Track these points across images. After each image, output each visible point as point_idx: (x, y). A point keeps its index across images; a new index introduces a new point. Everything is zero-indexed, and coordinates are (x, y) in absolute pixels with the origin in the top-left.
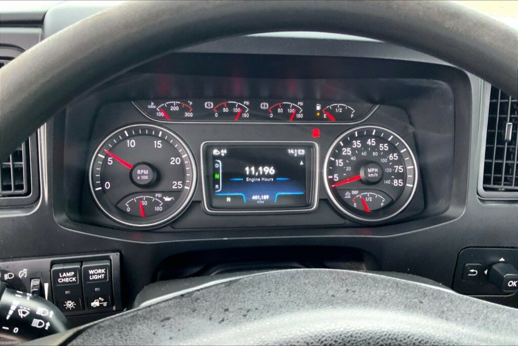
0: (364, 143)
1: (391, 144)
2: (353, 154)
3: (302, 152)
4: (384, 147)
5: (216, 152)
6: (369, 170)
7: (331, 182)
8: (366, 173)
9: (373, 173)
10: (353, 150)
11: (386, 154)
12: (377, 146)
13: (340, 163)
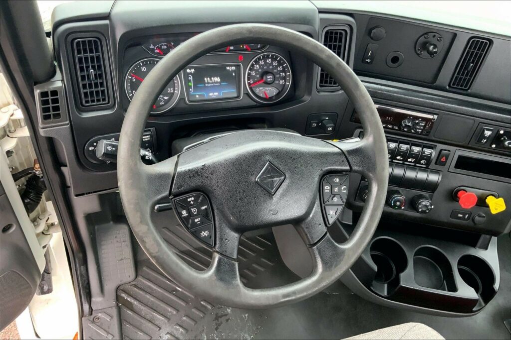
0: (265, 62)
1: (279, 62)
2: (260, 68)
3: (234, 68)
4: (275, 63)
5: (188, 71)
6: (268, 77)
7: (249, 84)
8: (267, 78)
9: (270, 78)
10: (260, 66)
11: (276, 67)
12: (272, 63)
13: (253, 73)
